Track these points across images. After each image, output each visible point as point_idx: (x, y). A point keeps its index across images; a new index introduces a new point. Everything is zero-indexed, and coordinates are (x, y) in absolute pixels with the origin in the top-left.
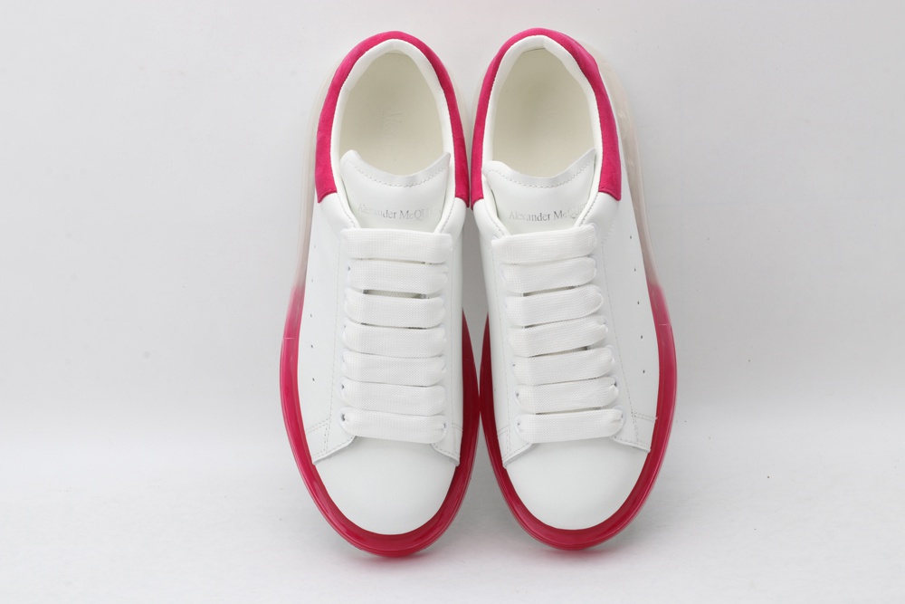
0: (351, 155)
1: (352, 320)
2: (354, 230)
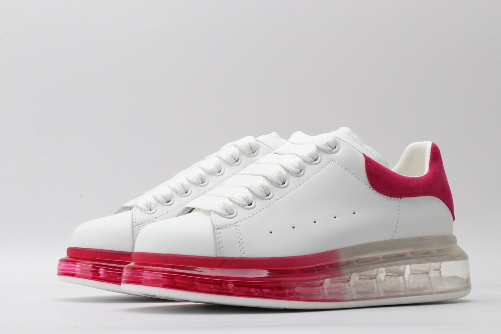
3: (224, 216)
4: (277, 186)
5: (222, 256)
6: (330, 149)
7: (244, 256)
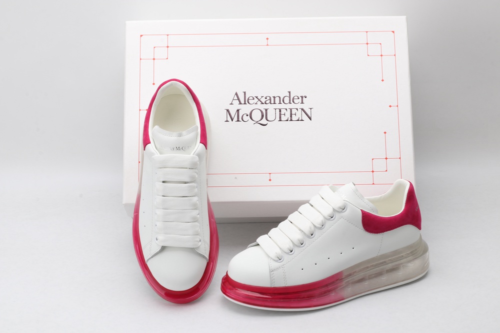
0: (156, 127)
1: (158, 195)
2: (157, 155)
3: (276, 261)
4: (309, 237)
5: (274, 286)
6: (341, 210)
7: (287, 285)
